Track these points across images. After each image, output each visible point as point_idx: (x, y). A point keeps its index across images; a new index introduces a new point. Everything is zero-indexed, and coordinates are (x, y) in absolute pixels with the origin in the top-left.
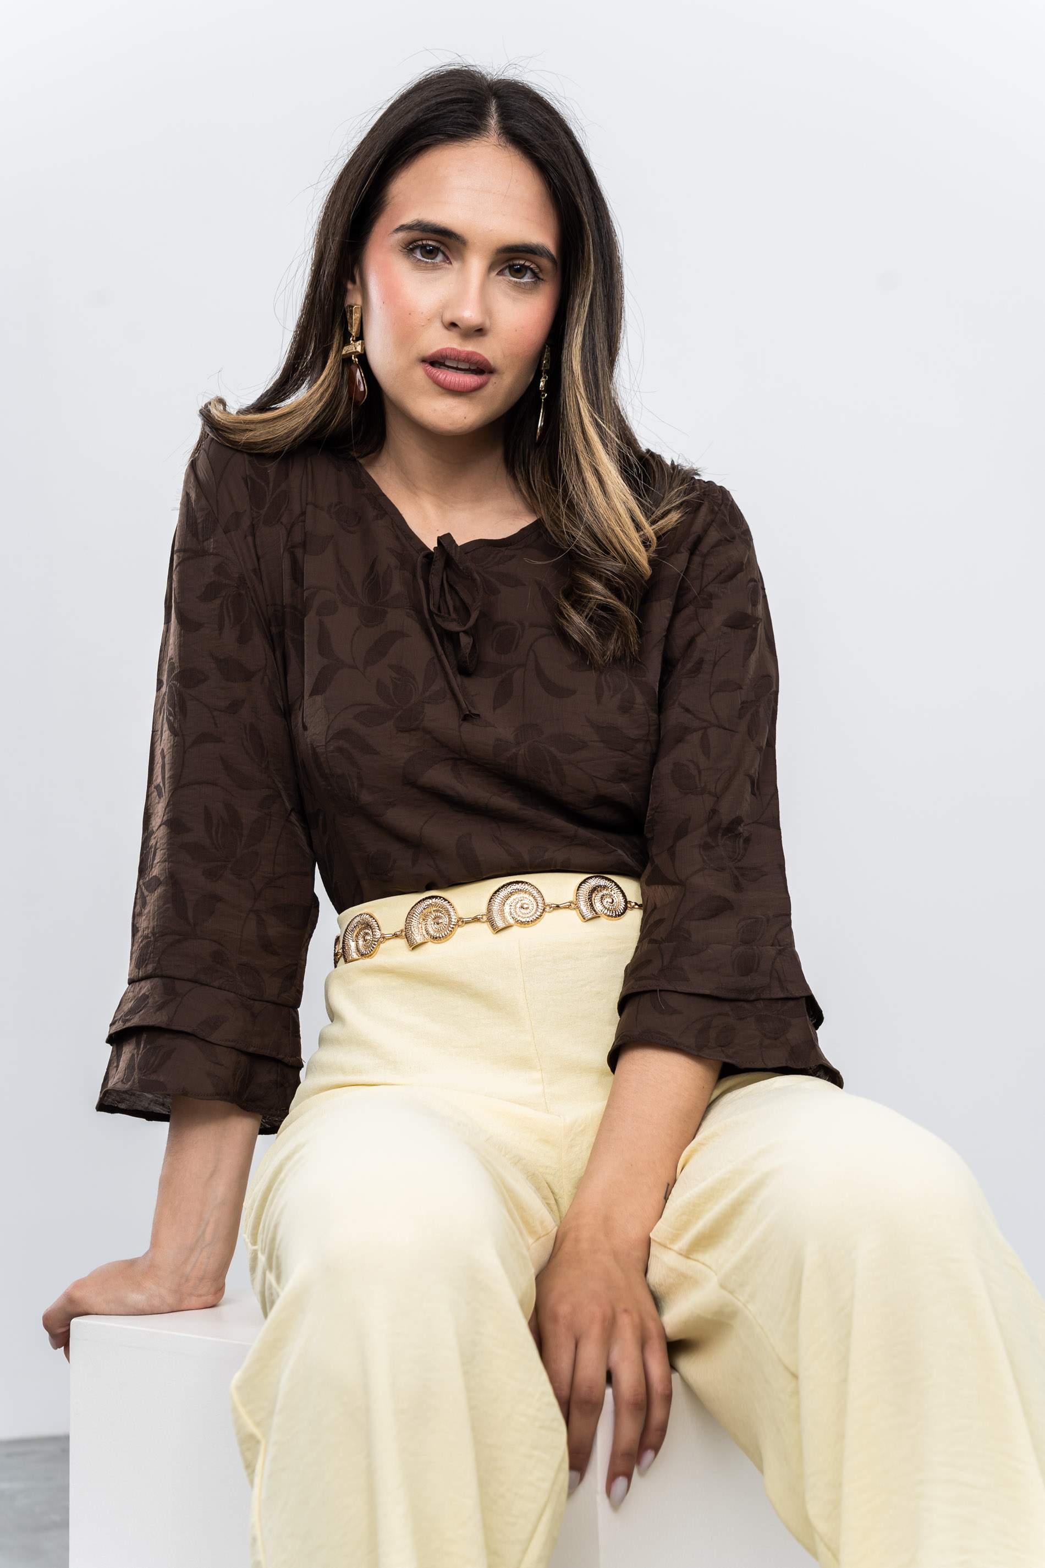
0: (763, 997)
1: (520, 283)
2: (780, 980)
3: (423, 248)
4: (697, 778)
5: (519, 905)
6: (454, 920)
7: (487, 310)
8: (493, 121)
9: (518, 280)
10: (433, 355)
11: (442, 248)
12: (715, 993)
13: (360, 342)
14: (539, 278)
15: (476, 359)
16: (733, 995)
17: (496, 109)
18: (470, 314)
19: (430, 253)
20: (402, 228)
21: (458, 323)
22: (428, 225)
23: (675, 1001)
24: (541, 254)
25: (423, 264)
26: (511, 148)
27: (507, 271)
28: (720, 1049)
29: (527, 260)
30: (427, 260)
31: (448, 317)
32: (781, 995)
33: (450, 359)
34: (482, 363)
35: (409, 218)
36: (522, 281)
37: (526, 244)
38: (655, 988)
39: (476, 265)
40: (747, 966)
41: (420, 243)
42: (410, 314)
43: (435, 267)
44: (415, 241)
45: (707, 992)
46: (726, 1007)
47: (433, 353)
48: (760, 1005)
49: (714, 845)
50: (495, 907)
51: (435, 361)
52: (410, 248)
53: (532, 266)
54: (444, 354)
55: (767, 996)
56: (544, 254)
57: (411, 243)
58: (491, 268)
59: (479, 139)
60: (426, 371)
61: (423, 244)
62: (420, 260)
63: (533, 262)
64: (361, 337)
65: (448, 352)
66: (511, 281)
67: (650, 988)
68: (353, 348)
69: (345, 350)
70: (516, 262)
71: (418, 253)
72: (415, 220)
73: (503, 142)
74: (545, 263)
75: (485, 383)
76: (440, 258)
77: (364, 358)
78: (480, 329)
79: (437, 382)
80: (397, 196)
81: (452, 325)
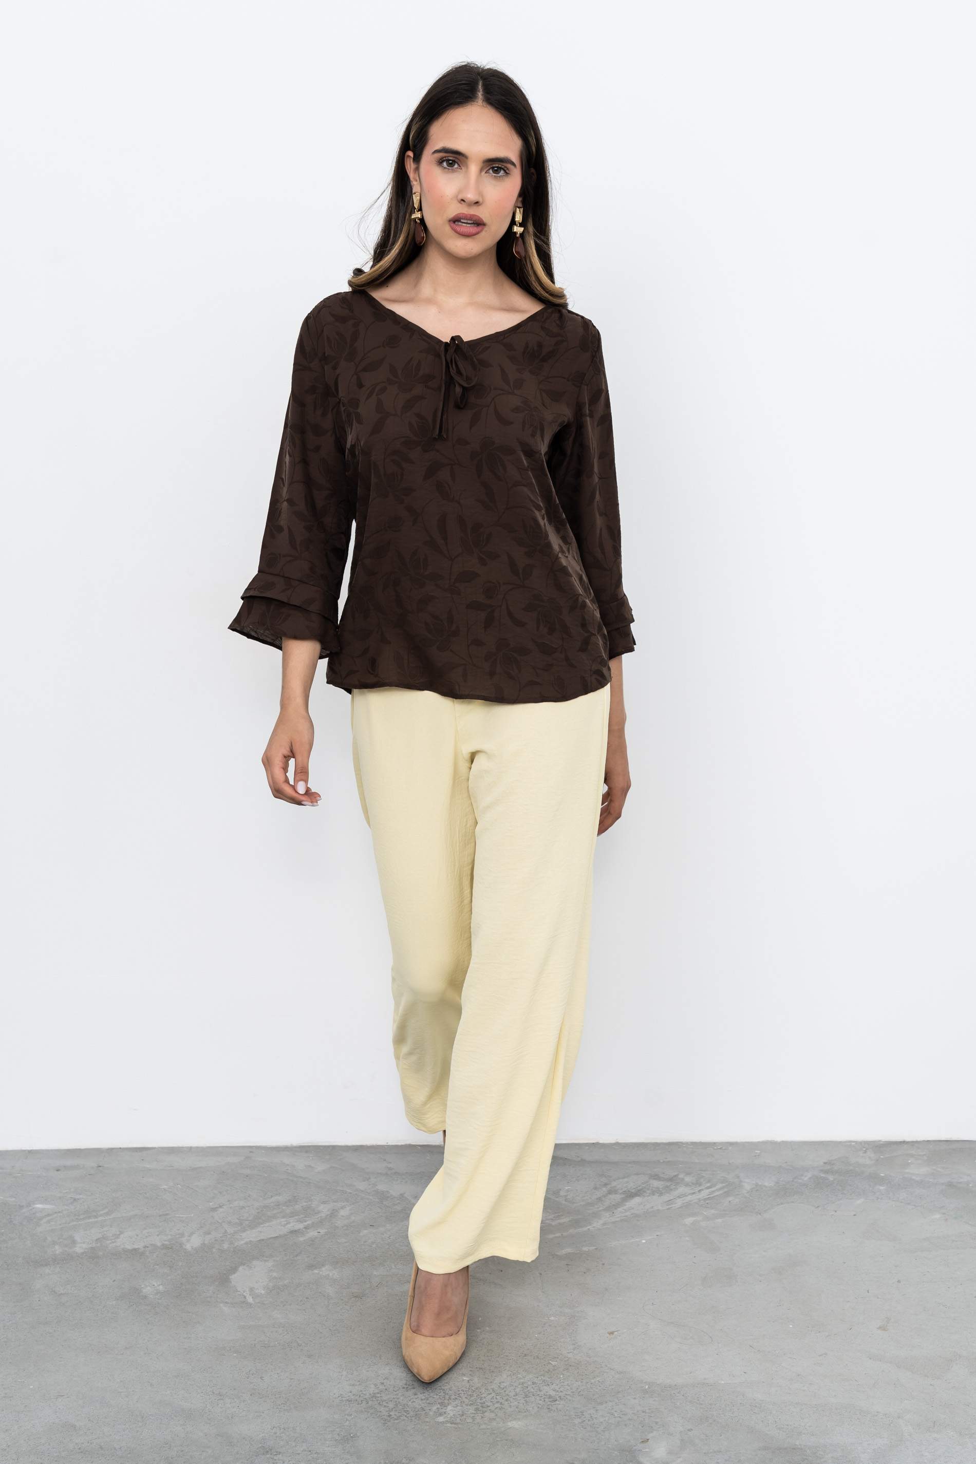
1: (497, 176)
3: (448, 161)
7: (481, 194)
8: (480, 94)
10: (454, 218)
11: (456, 161)
13: (420, 212)
14: (507, 173)
15: (477, 219)
17: (482, 86)
18: (471, 196)
19: (451, 164)
20: (436, 151)
21: (465, 200)
22: (449, 149)
24: (507, 162)
25: (447, 170)
26: (489, 107)
27: (491, 171)
29: (501, 165)
30: (450, 168)
31: (460, 197)
33: (463, 219)
34: (480, 221)
35: (439, 146)
36: (498, 175)
37: (500, 157)
39: (474, 168)
42: (443, 195)
43: (453, 171)
44: (444, 158)
47: (454, 216)
51: (455, 220)
52: (440, 162)
53: (505, 168)
54: (459, 216)
56: (509, 162)
57: (442, 159)
58: (481, 170)
59: (472, 103)
60: (451, 226)
61: (447, 159)
62: (446, 168)
63: (505, 166)
64: (420, 209)
65: (461, 215)
66: (493, 176)
68: (417, 215)
69: (413, 216)
70: (494, 165)
71: (445, 164)
72: (443, 147)
73: (485, 104)
74: (509, 166)
75: (481, 231)
76: (456, 166)
77: (422, 220)
78: (477, 203)
79: (456, 232)
80: (433, 134)
81: (463, 200)
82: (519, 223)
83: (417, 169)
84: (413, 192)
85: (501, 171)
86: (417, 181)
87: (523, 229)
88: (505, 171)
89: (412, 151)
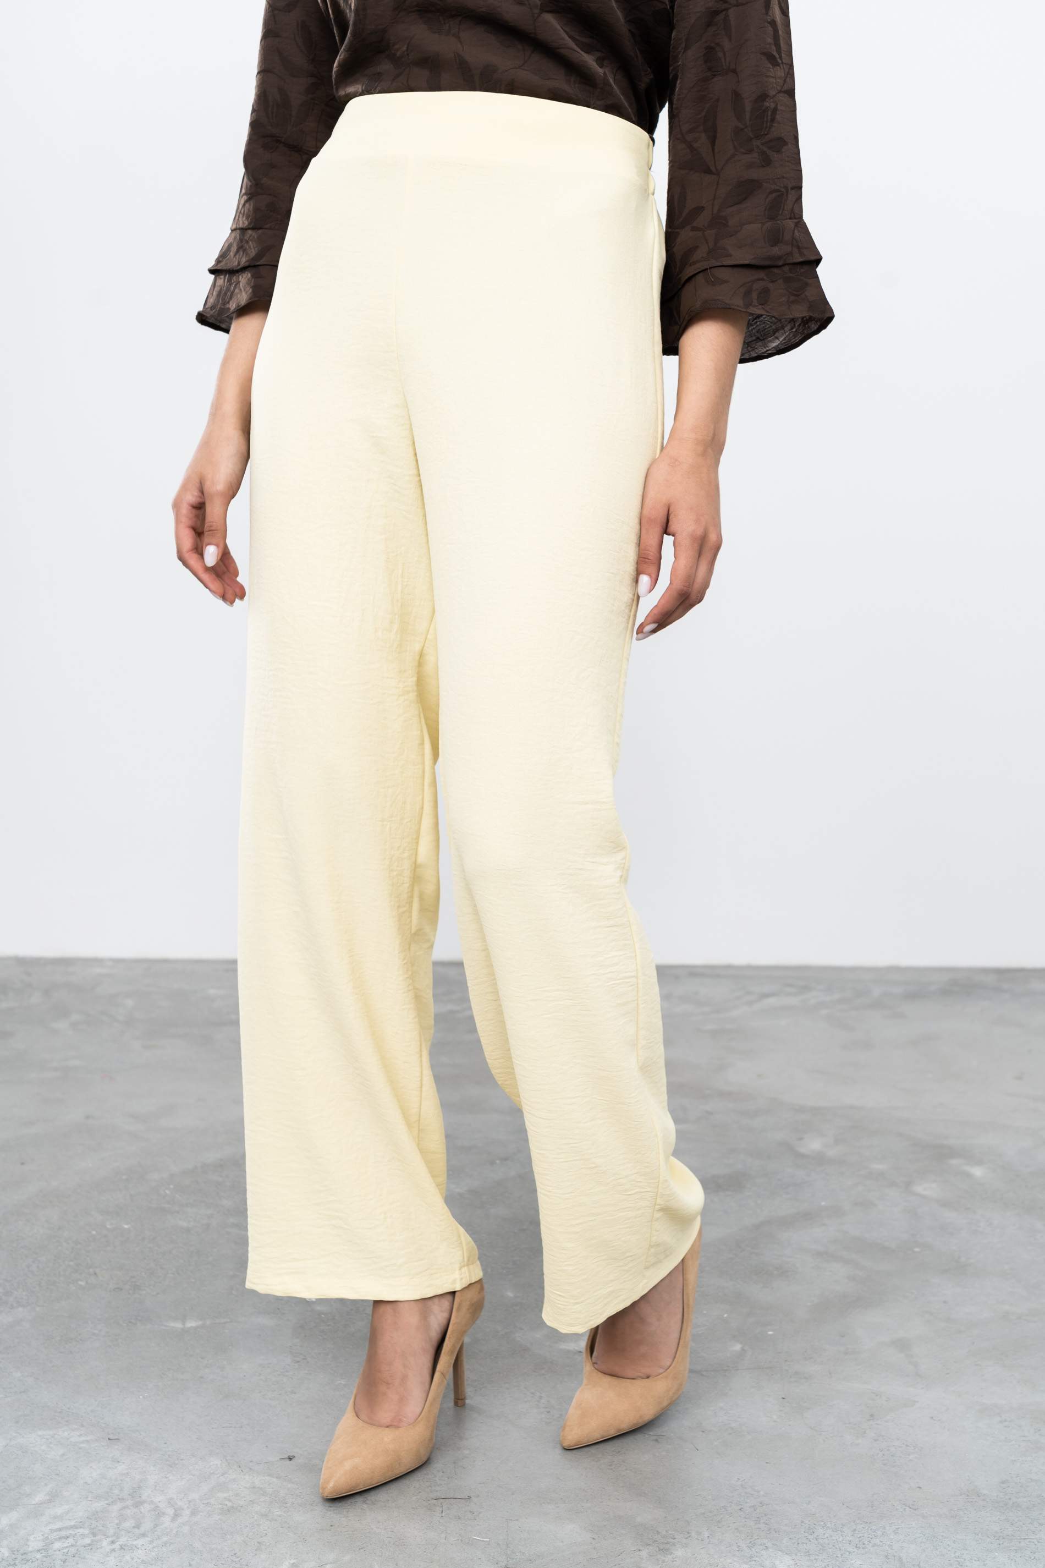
0: (788, 262)
2: (798, 248)
4: (723, 60)
12: (753, 262)
16: (767, 263)
23: (723, 274)
28: (760, 307)
32: (801, 260)
38: (706, 267)
40: (775, 238)
45: (747, 262)
46: (761, 274)
48: (786, 268)
49: (742, 126)
55: (791, 261)
67: (703, 268)
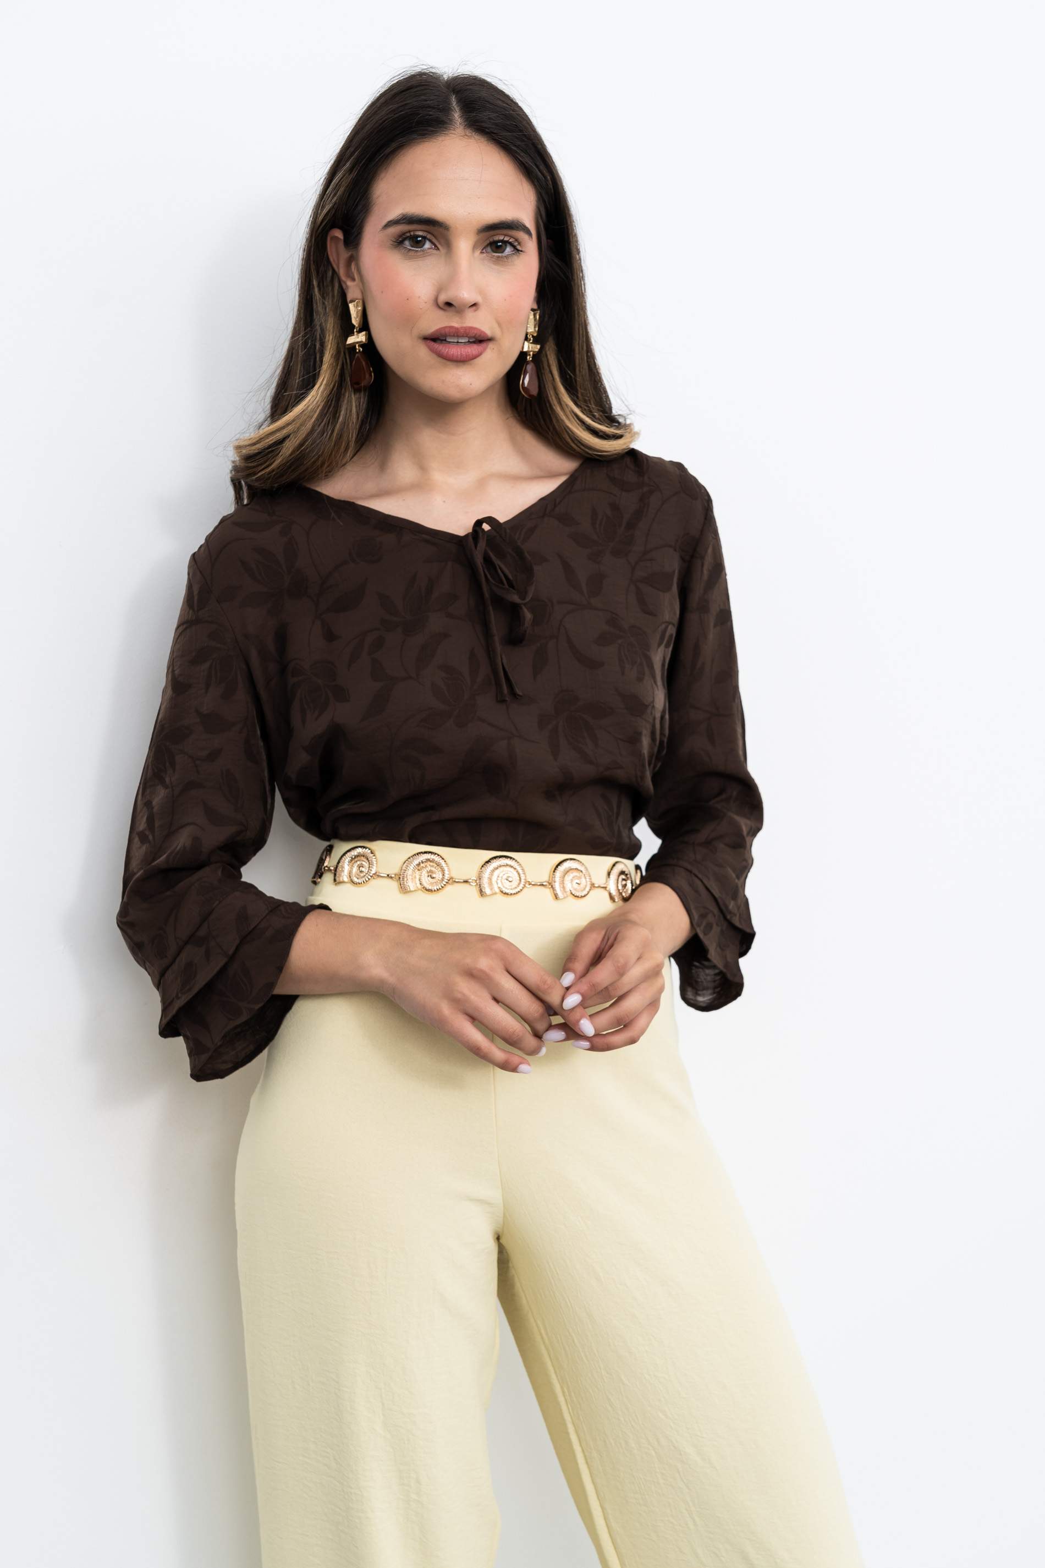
1: (501, 257)
3: (411, 238)
5: (505, 877)
6: (447, 877)
7: (479, 290)
8: (457, 115)
9: (500, 254)
11: (429, 236)
13: (364, 333)
14: (518, 250)
15: (474, 333)
17: (457, 103)
18: (463, 293)
19: (417, 242)
20: (389, 224)
21: (453, 303)
22: (413, 217)
24: (517, 228)
25: (411, 254)
26: (476, 136)
27: (490, 249)
29: (505, 235)
30: (417, 249)
31: (443, 298)
33: (450, 336)
34: (480, 335)
35: (394, 213)
36: (503, 255)
37: (503, 221)
39: (464, 246)
41: (408, 235)
42: (408, 299)
43: (424, 255)
44: (404, 234)
47: (433, 332)
50: (486, 875)
51: (435, 338)
52: (399, 242)
53: (510, 241)
54: (443, 332)
56: (520, 228)
57: (400, 236)
58: (475, 248)
59: (446, 132)
60: (428, 349)
61: (411, 235)
62: (410, 250)
63: (511, 237)
64: (365, 326)
65: (447, 330)
66: (494, 256)
68: (357, 338)
69: (351, 340)
70: (496, 238)
71: (407, 243)
72: (402, 214)
73: (468, 132)
74: (522, 235)
75: (485, 350)
76: (428, 245)
77: (370, 346)
78: (474, 305)
79: (440, 355)
80: (379, 196)
81: (449, 304)
82: (533, 336)
83: (353, 259)
84: (348, 300)
85: (506, 246)
86: (353, 280)
87: (539, 347)
88: (514, 247)
89: (341, 228)
